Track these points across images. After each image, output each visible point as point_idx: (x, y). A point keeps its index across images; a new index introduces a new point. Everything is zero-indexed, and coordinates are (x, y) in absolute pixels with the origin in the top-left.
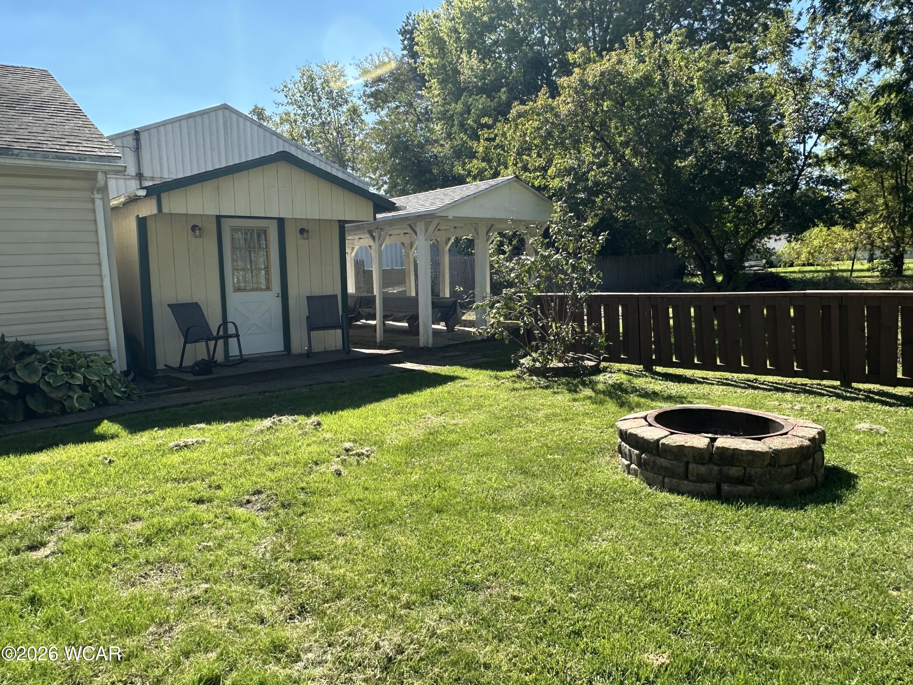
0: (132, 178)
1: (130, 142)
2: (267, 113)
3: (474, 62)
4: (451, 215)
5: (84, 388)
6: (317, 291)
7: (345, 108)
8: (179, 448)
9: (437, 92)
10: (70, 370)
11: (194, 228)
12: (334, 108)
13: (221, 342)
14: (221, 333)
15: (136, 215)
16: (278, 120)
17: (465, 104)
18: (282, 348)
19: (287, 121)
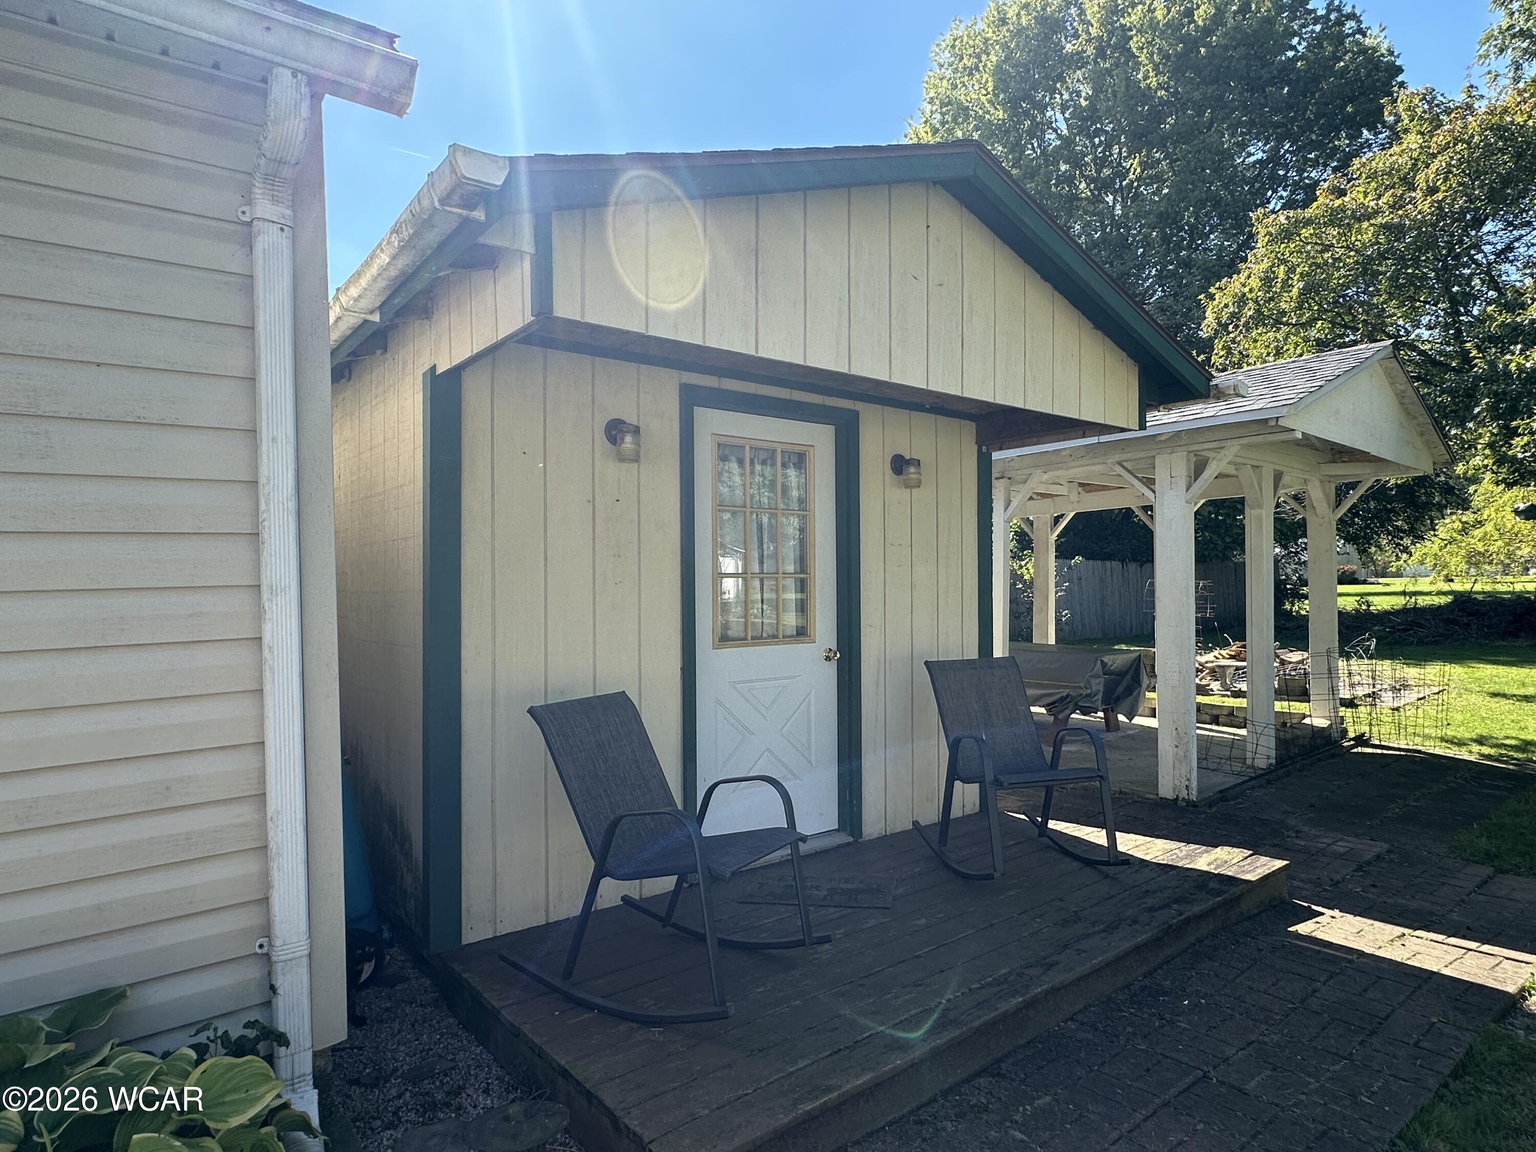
11: (616, 428)
15: (427, 367)
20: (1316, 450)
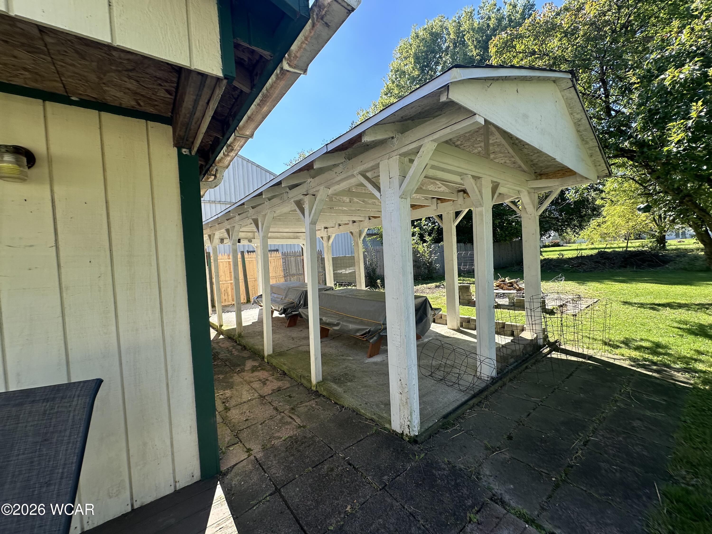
20: (525, 172)
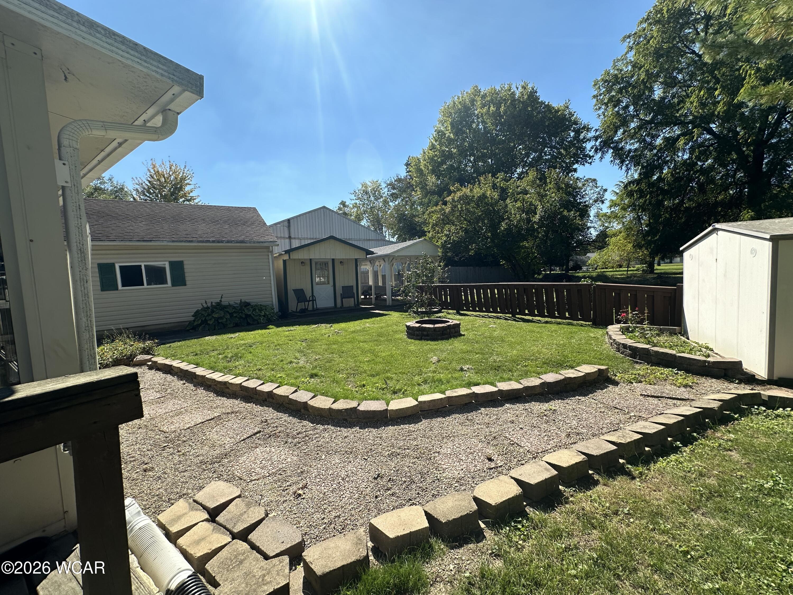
0: (287, 238)
1: (286, 224)
2: (347, 204)
3: (434, 180)
4: (396, 255)
5: (264, 316)
6: (346, 285)
7: (381, 200)
8: (289, 331)
9: (419, 193)
10: (261, 310)
11: (302, 263)
12: (376, 200)
13: (311, 303)
14: (311, 299)
15: (282, 259)
16: (351, 206)
17: (429, 199)
18: (333, 305)
19: (355, 207)
